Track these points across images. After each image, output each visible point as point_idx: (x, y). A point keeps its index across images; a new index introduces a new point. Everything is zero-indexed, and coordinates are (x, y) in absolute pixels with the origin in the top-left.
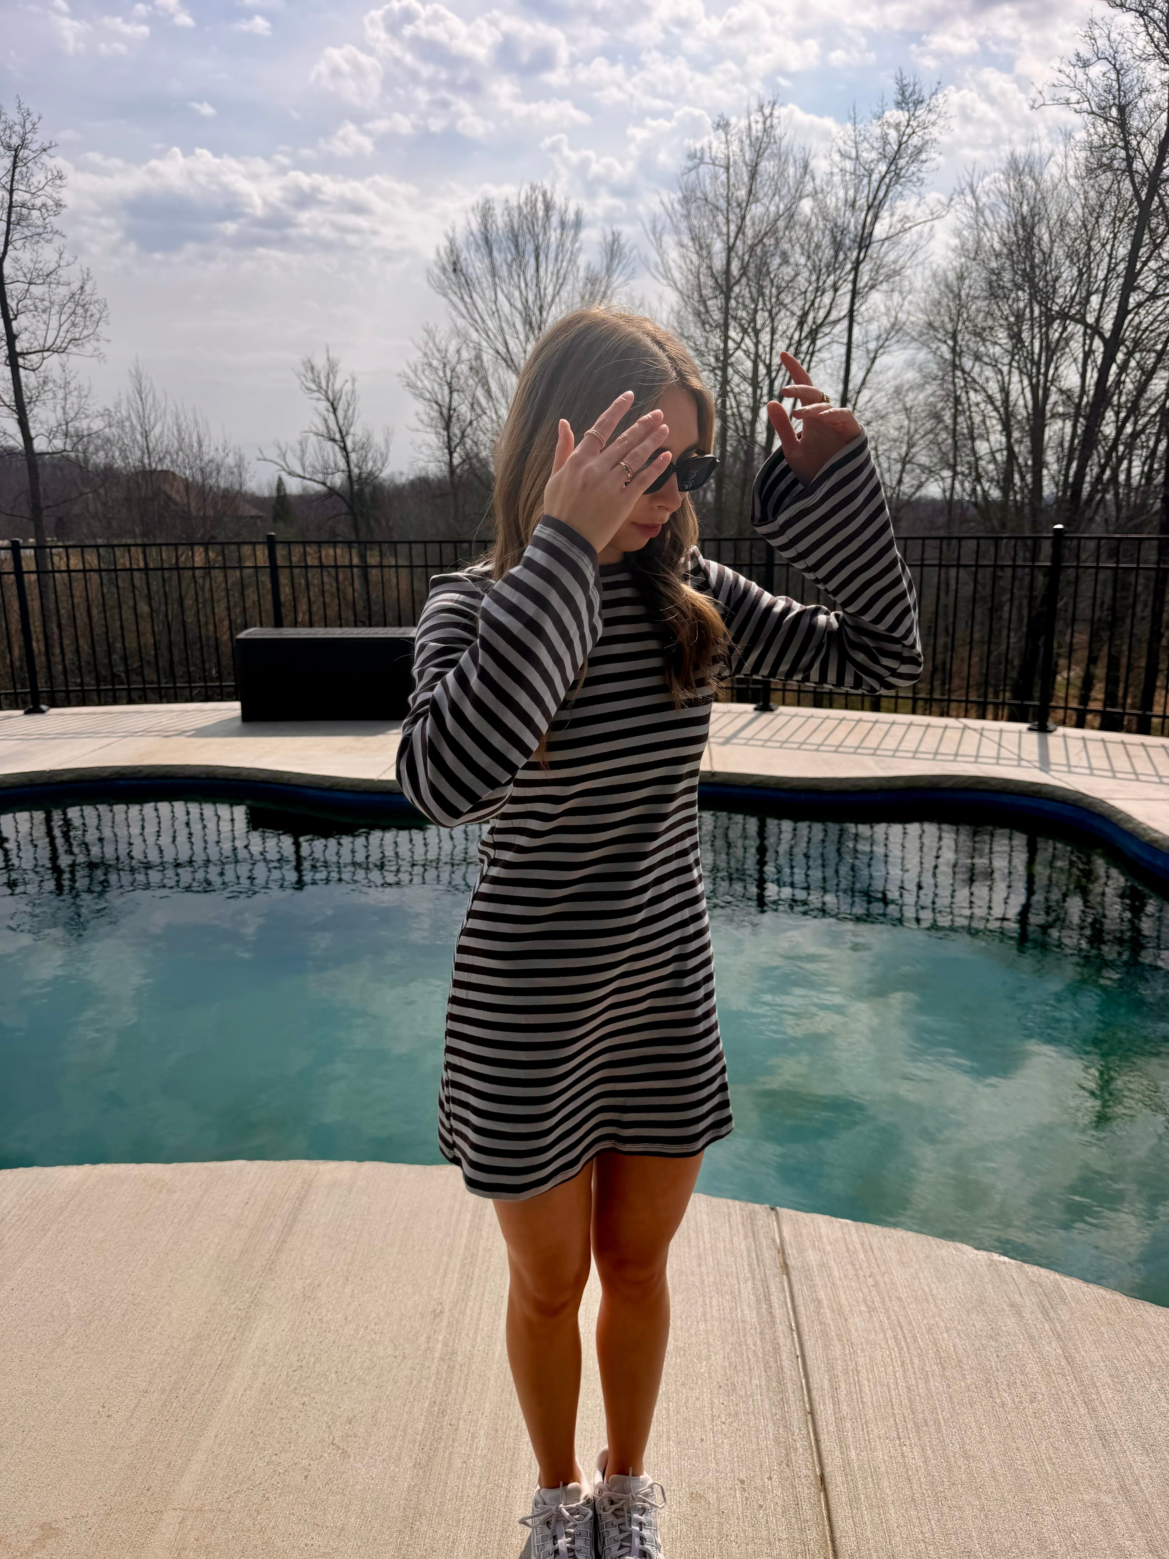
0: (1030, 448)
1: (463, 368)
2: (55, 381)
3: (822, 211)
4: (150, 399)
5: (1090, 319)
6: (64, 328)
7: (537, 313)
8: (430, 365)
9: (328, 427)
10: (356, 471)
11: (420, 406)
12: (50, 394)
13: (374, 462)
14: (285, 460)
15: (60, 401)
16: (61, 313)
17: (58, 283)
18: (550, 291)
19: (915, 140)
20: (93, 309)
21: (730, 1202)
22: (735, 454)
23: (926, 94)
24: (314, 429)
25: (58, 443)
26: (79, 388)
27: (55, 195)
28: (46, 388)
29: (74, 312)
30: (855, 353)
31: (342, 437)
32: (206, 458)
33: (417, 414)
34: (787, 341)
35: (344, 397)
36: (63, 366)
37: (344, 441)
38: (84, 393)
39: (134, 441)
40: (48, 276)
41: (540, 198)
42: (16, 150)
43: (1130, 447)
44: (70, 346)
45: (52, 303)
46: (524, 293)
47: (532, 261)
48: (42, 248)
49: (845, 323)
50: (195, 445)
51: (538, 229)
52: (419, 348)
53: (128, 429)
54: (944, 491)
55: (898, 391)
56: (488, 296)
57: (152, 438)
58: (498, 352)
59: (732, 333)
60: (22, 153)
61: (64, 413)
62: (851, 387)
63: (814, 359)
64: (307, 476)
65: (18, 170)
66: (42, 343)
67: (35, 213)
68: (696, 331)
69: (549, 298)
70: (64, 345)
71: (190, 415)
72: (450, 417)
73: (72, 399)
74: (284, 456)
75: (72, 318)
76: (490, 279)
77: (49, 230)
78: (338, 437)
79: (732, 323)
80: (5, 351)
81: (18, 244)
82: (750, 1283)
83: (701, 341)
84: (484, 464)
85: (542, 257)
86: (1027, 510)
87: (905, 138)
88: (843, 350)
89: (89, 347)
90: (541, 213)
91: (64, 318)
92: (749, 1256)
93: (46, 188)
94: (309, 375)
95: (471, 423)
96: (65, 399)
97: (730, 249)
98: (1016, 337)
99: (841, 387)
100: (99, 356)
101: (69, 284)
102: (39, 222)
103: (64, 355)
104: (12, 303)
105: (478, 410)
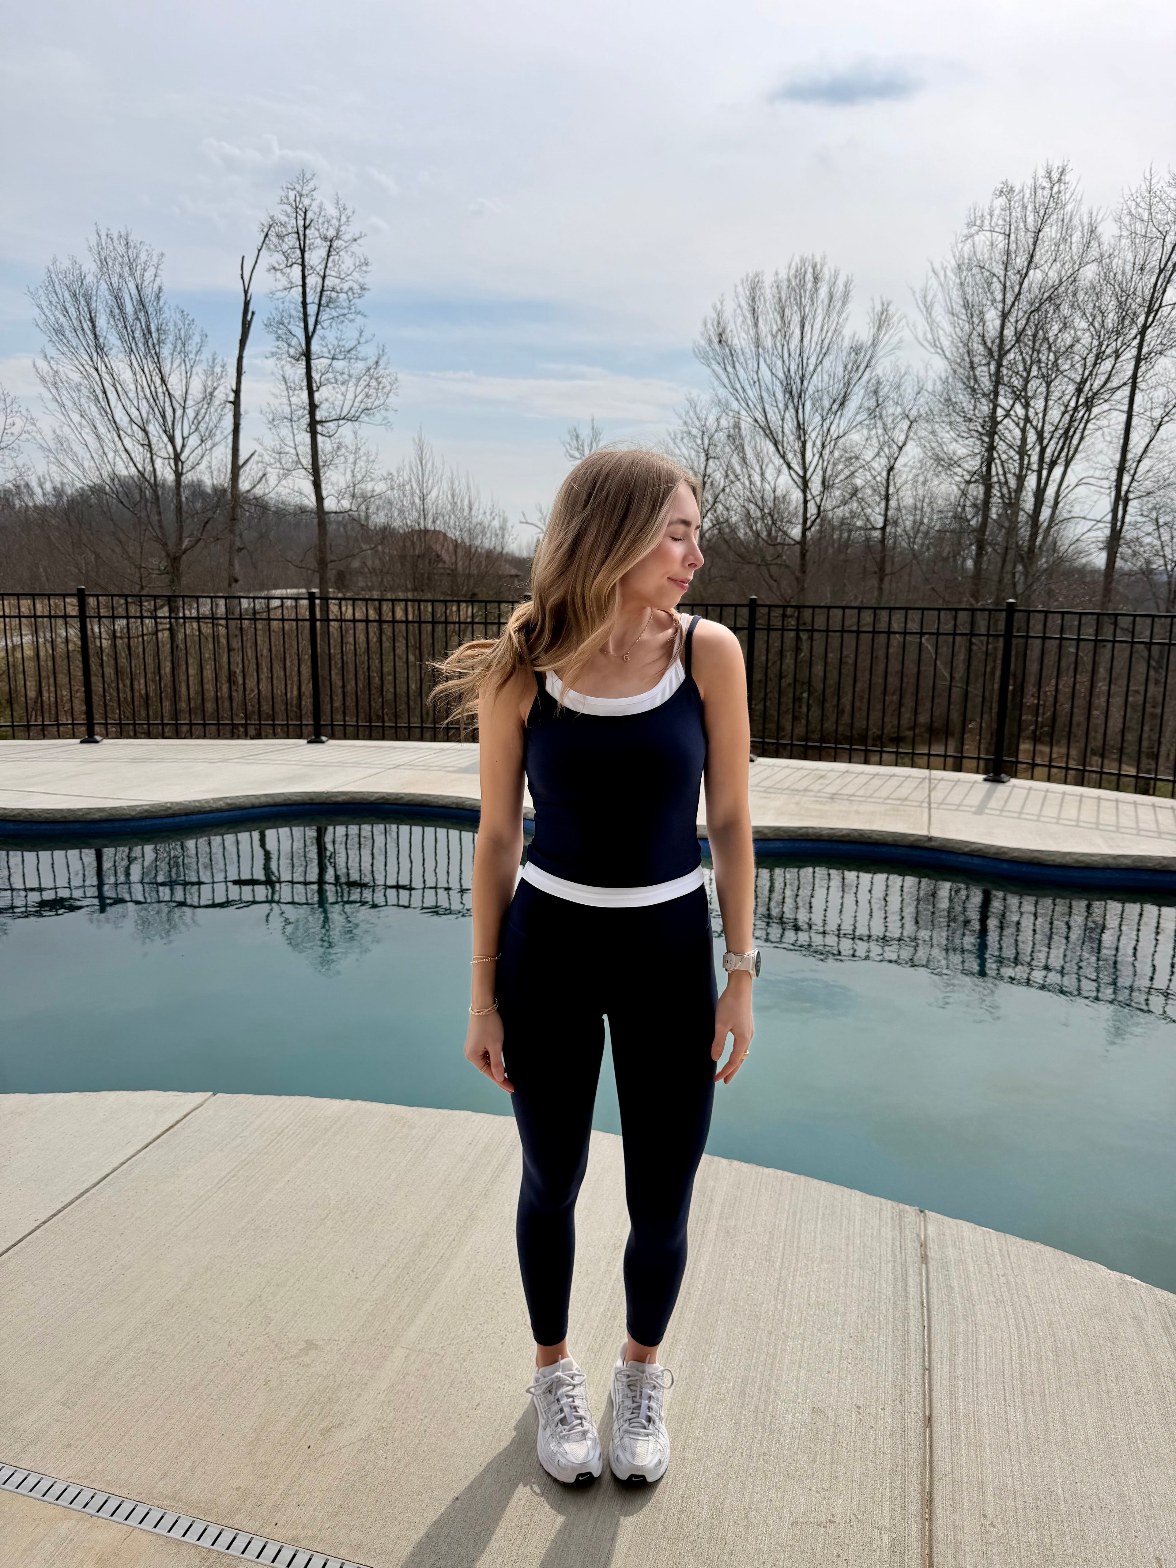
1: (721, 436)
2: (347, 447)
3: (1107, 276)
4: (429, 465)
6: (359, 399)
7: (799, 382)
8: (690, 433)
12: (342, 459)
15: (350, 465)
16: (357, 385)
17: (357, 359)
18: (813, 361)
20: (385, 382)
21: (883, 1200)
22: (999, 523)
25: (346, 504)
26: (367, 454)
27: (360, 280)
28: (339, 454)
29: (368, 385)
30: (1135, 421)
32: (474, 521)
34: (1063, 408)
36: (355, 433)
38: (372, 458)
39: (413, 503)
40: (349, 352)
41: (810, 270)
42: (331, 241)
44: (362, 415)
45: (350, 376)
46: (787, 362)
47: (798, 332)
48: (346, 327)
49: (1127, 390)
50: (466, 509)
51: (806, 301)
52: (680, 417)
53: (408, 493)
56: (750, 367)
57: (428, 501)
58: (756, 421)
59: (1002, 400)
60: (335, 244)
61: (353, 476)
62: (1130, 456)
63: (1089, 426)
65: (331, 259)
66: (338, 412)
67: (343, 296)
68: (963, 399)
69: (811, 368)
70: (358, 414)
71: (463, 482)
73: (361, 463)
75: (367, 390)
76: (754, 349)
77: (353, 311)
79: (1002, 390)
80: (306, 420)
81: (326, 325)
82: (890, 1265)
83: (969, 408)
84: (733, 529)
85: (807, 327)
88: (1124, 417)
89: (378, 417)
90: (809, 285)
91: (359, 389)
92: (893, 1244)
93: (355, 274)
94: (574, 443)
95: (723, 490)
96: (355, 463)
97: (1004, 316)
99: (1118, 457)
100: (387, 424)
101: (366, 359)
102: (345, 304)
103: (356, 423)
104: (316, 376)
105: (732, 477)
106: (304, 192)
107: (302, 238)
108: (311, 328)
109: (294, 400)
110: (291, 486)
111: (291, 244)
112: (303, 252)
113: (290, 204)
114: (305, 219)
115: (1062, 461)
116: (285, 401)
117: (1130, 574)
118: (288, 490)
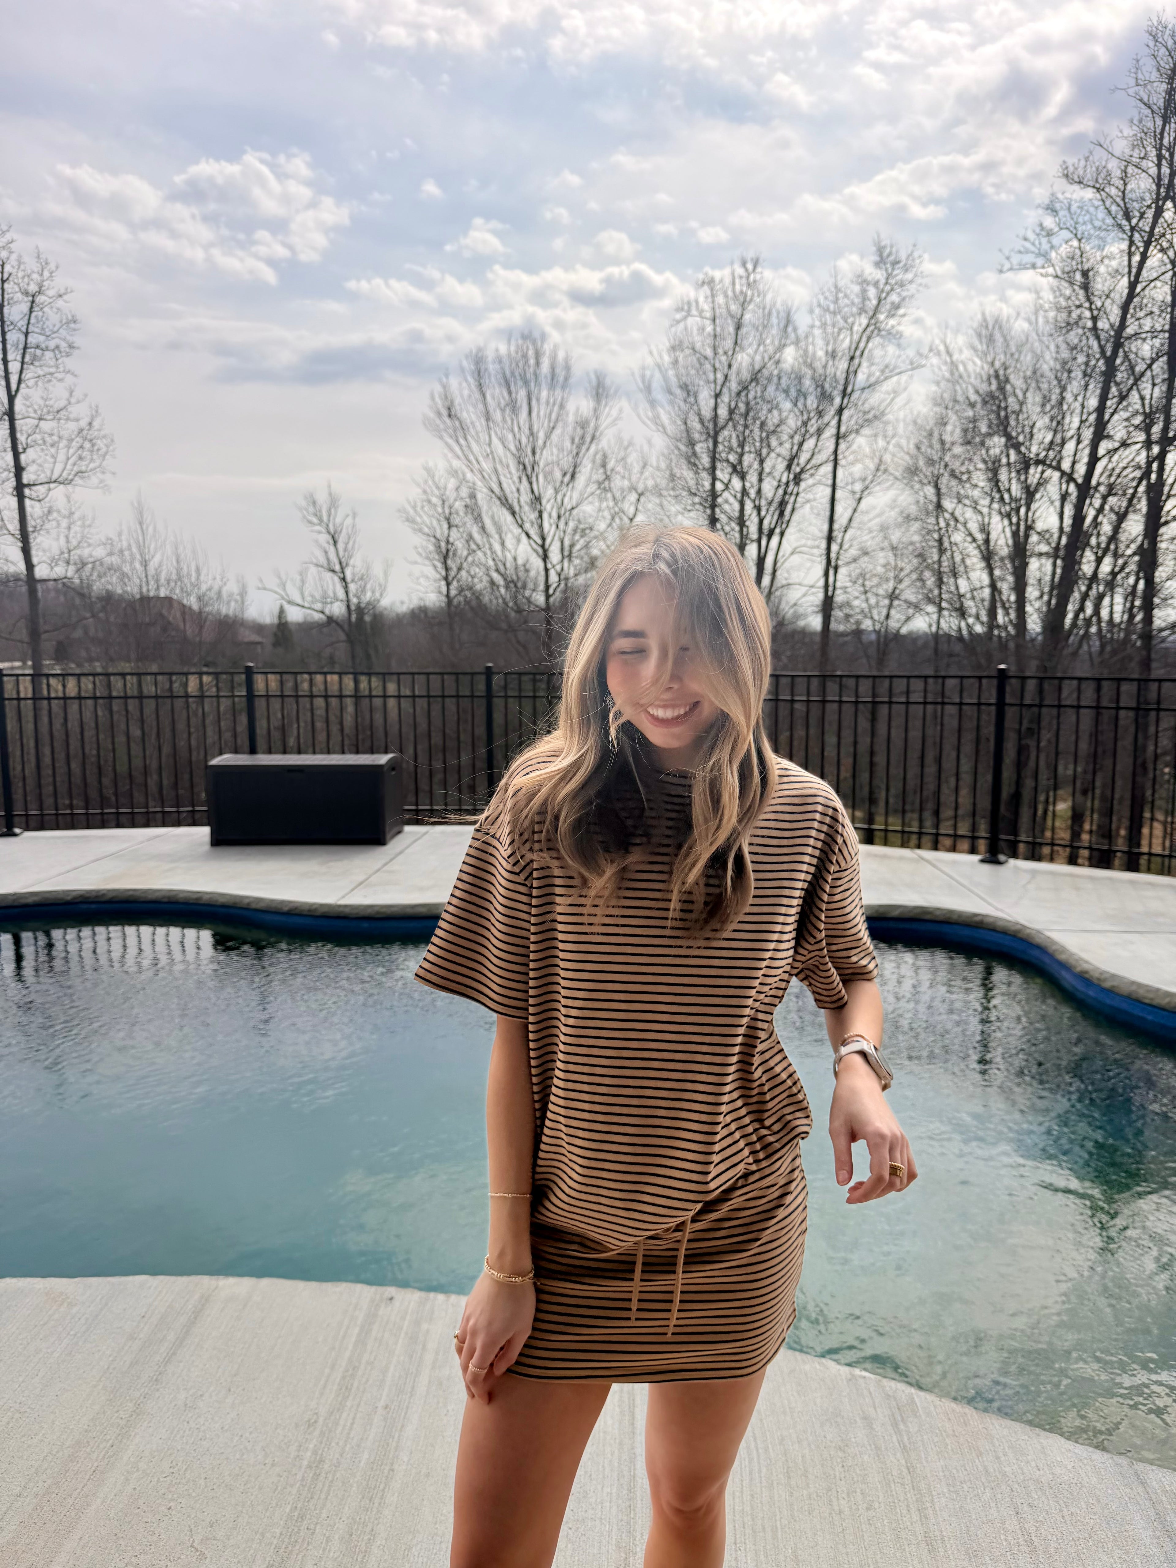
0: (1012, 585)
1: (460, 506)
2: (59, 512)
4: (151, 530)
5: (1066, 465)
6: (71, 462)
7: (530, 454)
8: (429, 502)
9: (328, 559)
10: (354, 600)
11: (419, 540)
12: (54, 523)
13: (373, 592)
14: (284, 590)
15: (63, 530)
16: (68, 447)
17: (68, 419)
18: (542, 435)
19: (894, 298)
20: (100, 443)
23: (903, 256)
24: (315, 561)
25: (59, 571)
26: (83, 518)
27: (69, 338)
28: (50, 518)
29: (81, 447)
30: (839, 494)
31: (342, 569)
32: (204, 587)
33: (416, 548)
34: (776, 482)
35: (344, 531)
36: (68, 497)
37: (343, 572)
38: (88, 523)
39: (133, 569)
40: (58, 412)
42: (33, 296)
43: (1111, 585)
44: (76, 478)
45: (60, 437)
46: (518, 436)
47: (525, 406)
48: (54, 386)
49: (829, 467)
50: (194, 574)
51: (530, 377)
52: (418, 485)
53: (128, 558)
54: (930, 626)
55: (884, 528)
56: (482, 439)
57: (151, 567)
58: (492, 491)
59: (720, 475)
60: (40, 299)
61: (68, 542)
62: (836, 526)
63: (799, 498)
64: (306, 605)
65: (33, 314)
66: (48, 474)
68: (686, 474)
69: (541, 440)
70: (70, 477)
71: (189, 547)
72: (448, 551)
73: (76, 528)
74: (283, 586)
75: (80, 452)
76: (484, 422)
77: (61, 369)
78: (337, 568)
79: (719, 465)
80: (13, 482)
81: (31, 383)
83: (692, 483)
84: (479, 597)
85: (534, 403)
86: (1012, 645)
87: (884, 295)
88: (828, 491)
89: (94, 480)
90: (532, 361)
91: (71, 451)
93: (61, 331)
94: (311, 509)
95: (466, 559)
96: (69, 528)
97: (717, 396)
98: (995, 480)
99: (826, 527)
100: (104, 487)
101: (77, 420)
102: (52, 363)
103: (69, 487)
104: (21, 438)
105: (473, 547)
108: (14, 386)
115: (778, 530)
117: (843, 634)
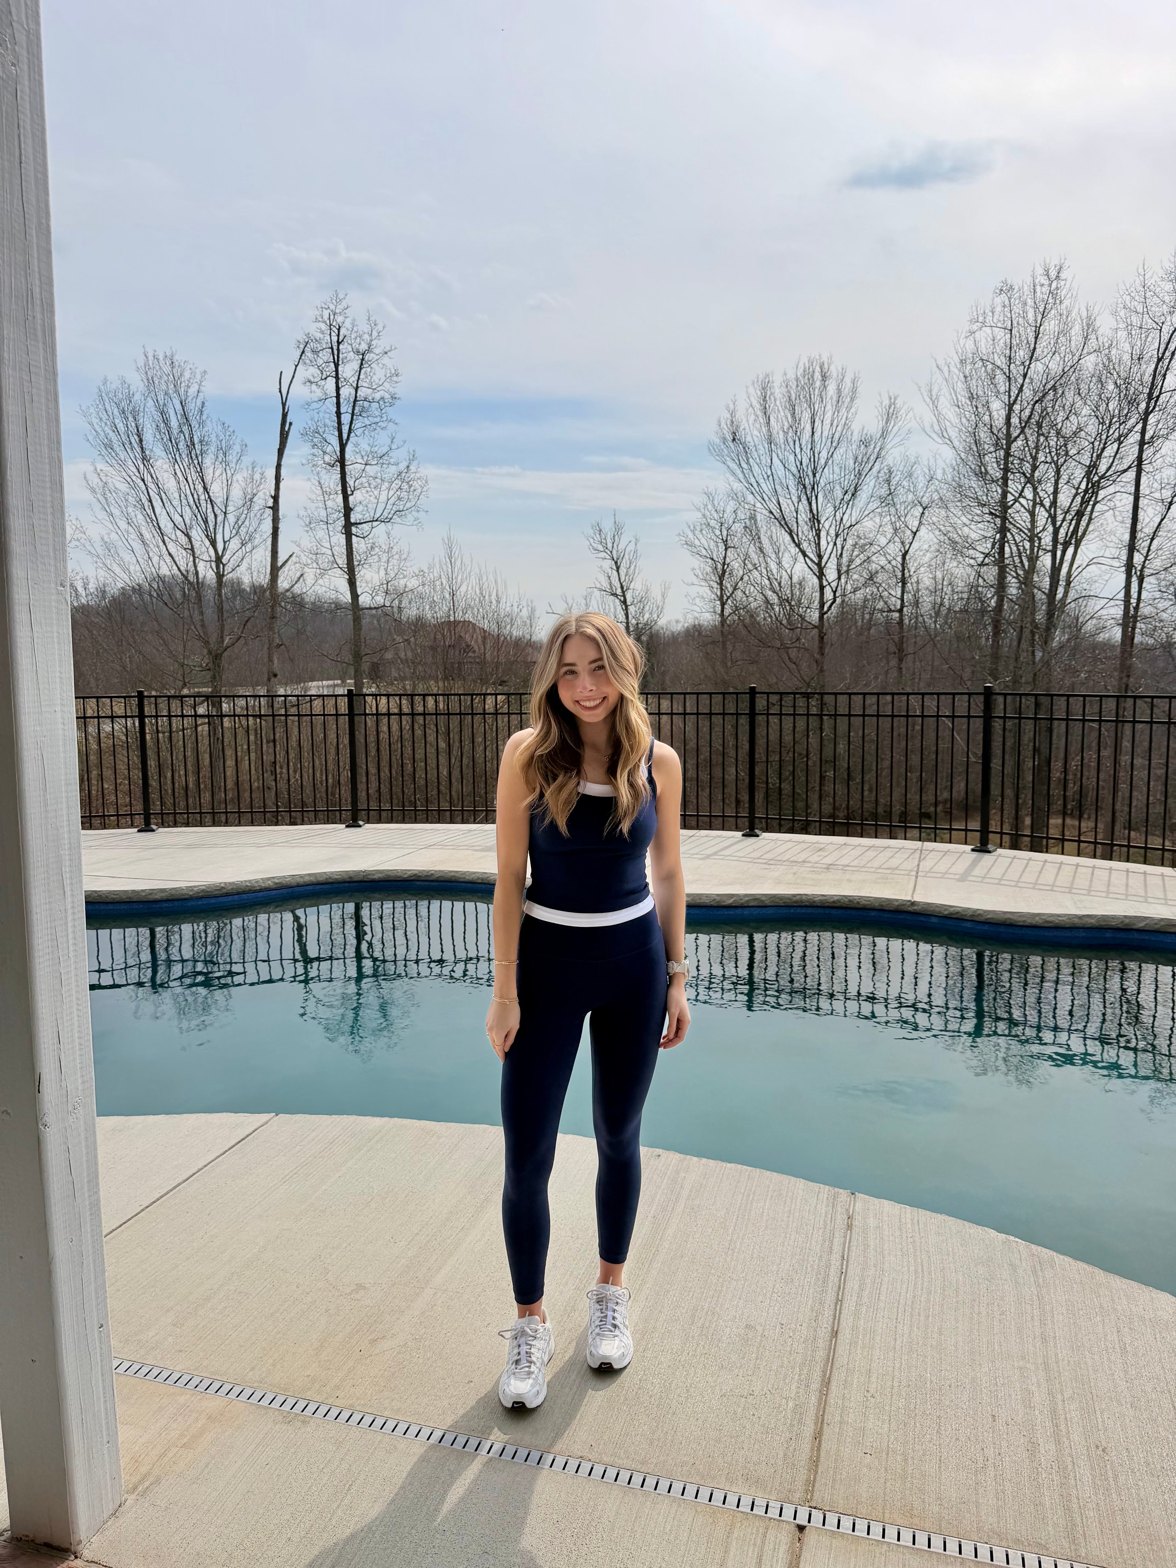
1: (738, 527)
2: (380, 547)
4: (458, 563)
6: (391, 502)
7: (811, 475)
8: (708, 525)
9: (610, 583)
10: (634, 621)
11: (697, 562)
12: (376, 558)
13: (651, 613)
15: (383, 564)
16: (389, 489)
17: (389, 464)
18: (824, 454)
20: (416, 485)
24: (598, 586)
25: (380, 600)
26: (400, 552)
27: (391, 389)
28: (373, 553)
29: (400, 488)
30: (1143, 502)
31: (623, 592)
32: (502, 613)
33: (694, 570)
35: (627, 556)
36: (388, 534)
37: (624, 596)
38: (404, 556)
39: (443, 599)
40: (381, 457)
41: (818, 369)
42: (363, 354)
44: (395, 517)
45: (382, 480)
46: (799, 457)
47: (808, 427)
48: (378, 434)
49: (1133, 473)
50: (494, 602)
51: (816, 398)
52: (699, 510)
53: (438, 589)
56: (764, 462)
57: (457, 596)
58: (771, 512)
59: (1011, 486)
60: (368, 357)
61: (386, 574)
62: (1140, 535)
65: (363, 371)
66: (372, 515)
67: (375, 405)
69: (822, 461)
70: (390, 516)
71: (491, 577)
72: (724, 571)
73: (393, 562)
75: (398, 493)
76: (766, 446)
77: (385, 418)
78: (619, 592)
79: (1011, 477)
80: (342, 522)
81: (359, 432)
84: (753, 615)
85: (818, 422)
89: (410, 518)
90: (818, 384)
91: (391, 493)
93: (385, 384)
94: (597, 537)
95: (742, 579)
96: (388, 561)
97: (1010, 406)
100: (418, 524)
101: (397, 464)
102: (377, 413)
103: (389, 524)
104: (350, 481)
105: (750, 566)
106: (337, 311)
107: (336, 352)
108: (345, 436)
109: (330, 504)
110: (327, 584)
111: (325, 359)
112: (337, 366)
113: (325, 322)
114: (338, 336)
115: (1073, 543)
116: (321, 505)
117: (1149, 648)
118: (324, 589)
